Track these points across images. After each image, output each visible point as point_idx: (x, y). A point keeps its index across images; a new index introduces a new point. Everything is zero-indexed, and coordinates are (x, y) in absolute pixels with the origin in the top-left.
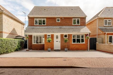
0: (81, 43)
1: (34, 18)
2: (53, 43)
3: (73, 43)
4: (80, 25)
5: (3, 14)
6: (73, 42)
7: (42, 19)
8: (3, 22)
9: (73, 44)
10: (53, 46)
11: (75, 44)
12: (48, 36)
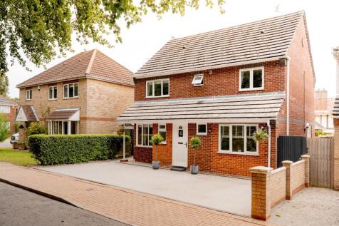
0: (246, 153)
1: (145, 79)
2: (171, 146)
3: (221, 151)
4: (262, 88)
5: (88, 81)
6: (222, 149)
7: (162, 80)
8: (88, 98)
9: (221, 155)
10: (171, 156)
11: (226, 155)
12: (162, 127)
